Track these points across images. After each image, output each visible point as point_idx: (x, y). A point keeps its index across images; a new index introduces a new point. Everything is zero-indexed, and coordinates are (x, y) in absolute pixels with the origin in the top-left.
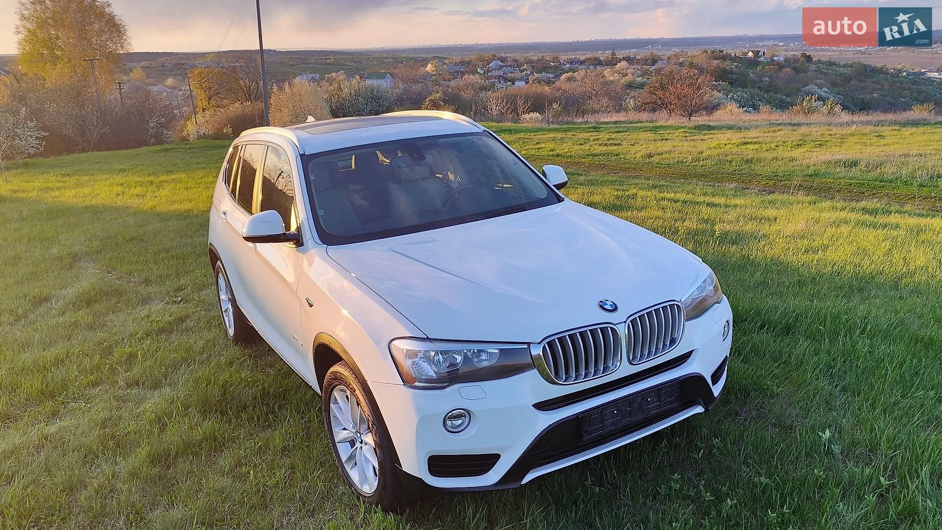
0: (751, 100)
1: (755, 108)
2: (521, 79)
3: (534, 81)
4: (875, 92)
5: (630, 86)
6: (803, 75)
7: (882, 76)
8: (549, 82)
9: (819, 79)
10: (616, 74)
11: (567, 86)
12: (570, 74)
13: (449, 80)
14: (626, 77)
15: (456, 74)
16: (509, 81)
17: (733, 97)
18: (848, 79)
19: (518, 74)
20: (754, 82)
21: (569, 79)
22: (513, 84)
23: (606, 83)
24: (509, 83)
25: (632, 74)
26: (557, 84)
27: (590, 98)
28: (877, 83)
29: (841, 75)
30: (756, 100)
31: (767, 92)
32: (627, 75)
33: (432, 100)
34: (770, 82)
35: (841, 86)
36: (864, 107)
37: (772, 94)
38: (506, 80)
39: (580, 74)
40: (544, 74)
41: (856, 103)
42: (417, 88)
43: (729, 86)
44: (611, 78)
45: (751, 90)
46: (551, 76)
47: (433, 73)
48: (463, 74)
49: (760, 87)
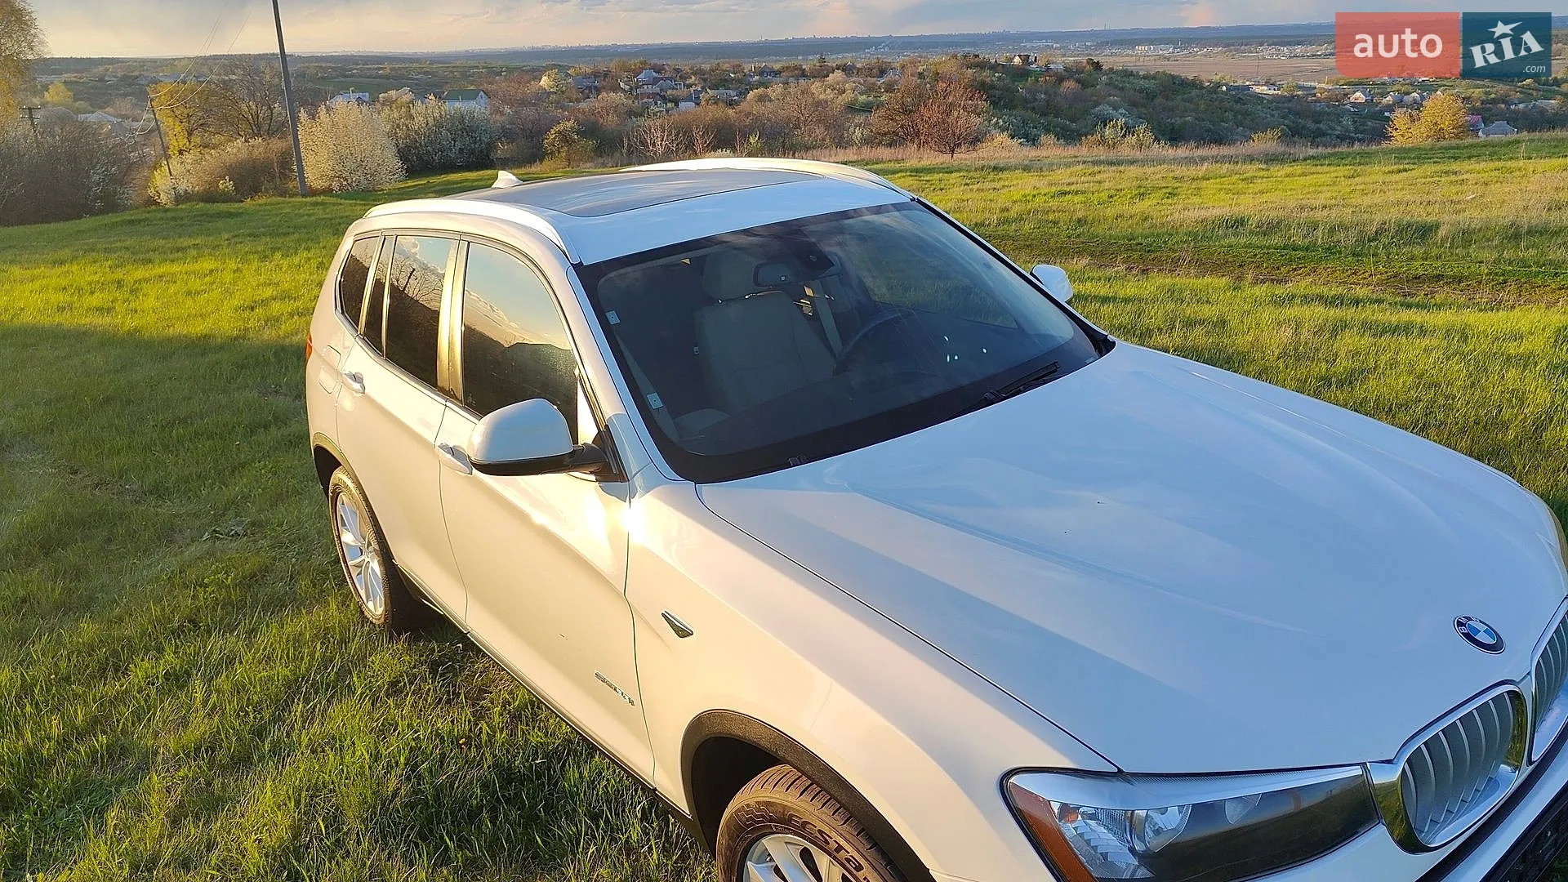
0: (1023, 127)
1: (1032, 140)
2: (689, 99)
3: (707, 101)
4: (1187, 114)
5: (852, 108)
6: (1089, 90)
7: (1194, 92)
8: (731, 104)
9: (1114, 96)
10: (829, 91)
11: (758, 109)
12: (761, 90)
13: (578, 101)
14: (844, 95)
15: (587, 91)
16: (670, 101)
17: (997, 123)
18: (1150, 96)
19: (682, 92)
20: (1025, 100)
21: (762, 99)
22: (677, 105)
23: (819, 103)
24: (669, 105)
25: (852, 91)
26: (744, 106)
27: (797, 127)
28: (1190, 101)
29: (1141, 91)
30: (1030, 127)
31: (1044, 114)
32: (844, 92)
33: (559, 132)
34: (1048, 102)
35: (1143, 106)
36: (1174, 137)
37: (1050, 118)
38: (665, 99)
39: (775, 91)
40: (722, 91)
41: (1164, 131)
42: (529, 113)
43: (992, 107)
44: (822, 97)
45: (1022, 112)
46: (733, 93)
47: (552, 90)
48: (598, 91)
49: (1034, 108)
